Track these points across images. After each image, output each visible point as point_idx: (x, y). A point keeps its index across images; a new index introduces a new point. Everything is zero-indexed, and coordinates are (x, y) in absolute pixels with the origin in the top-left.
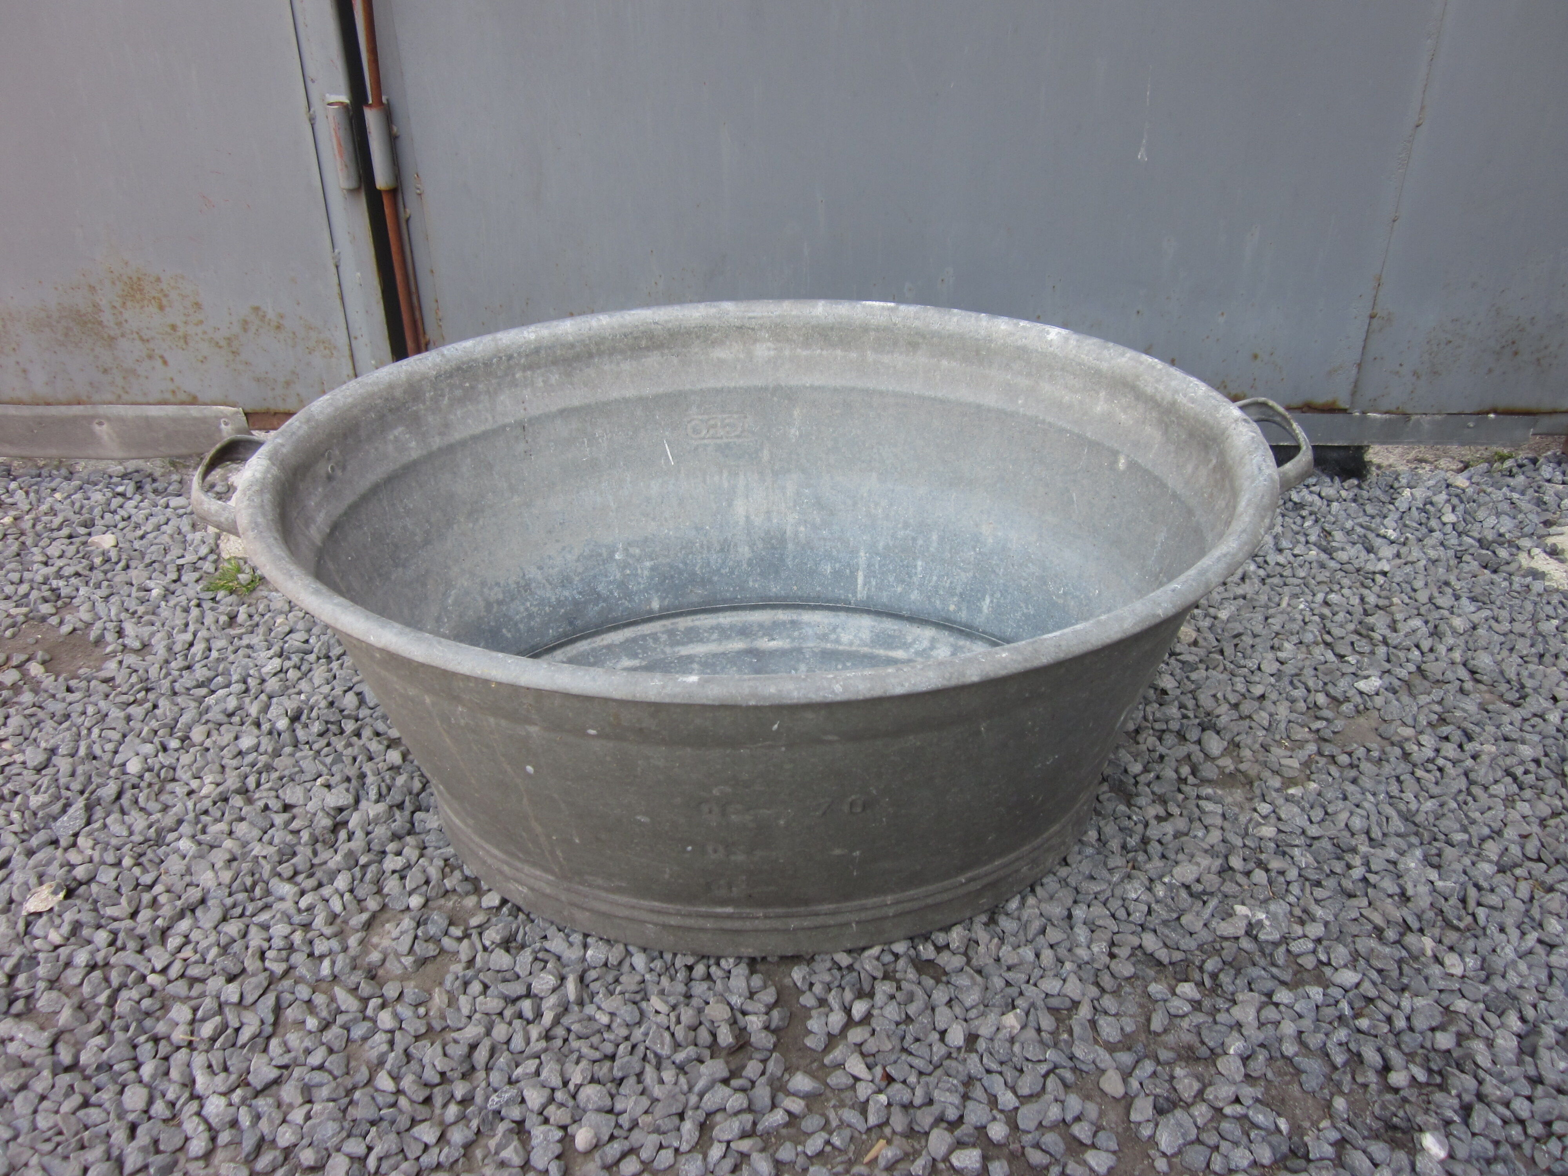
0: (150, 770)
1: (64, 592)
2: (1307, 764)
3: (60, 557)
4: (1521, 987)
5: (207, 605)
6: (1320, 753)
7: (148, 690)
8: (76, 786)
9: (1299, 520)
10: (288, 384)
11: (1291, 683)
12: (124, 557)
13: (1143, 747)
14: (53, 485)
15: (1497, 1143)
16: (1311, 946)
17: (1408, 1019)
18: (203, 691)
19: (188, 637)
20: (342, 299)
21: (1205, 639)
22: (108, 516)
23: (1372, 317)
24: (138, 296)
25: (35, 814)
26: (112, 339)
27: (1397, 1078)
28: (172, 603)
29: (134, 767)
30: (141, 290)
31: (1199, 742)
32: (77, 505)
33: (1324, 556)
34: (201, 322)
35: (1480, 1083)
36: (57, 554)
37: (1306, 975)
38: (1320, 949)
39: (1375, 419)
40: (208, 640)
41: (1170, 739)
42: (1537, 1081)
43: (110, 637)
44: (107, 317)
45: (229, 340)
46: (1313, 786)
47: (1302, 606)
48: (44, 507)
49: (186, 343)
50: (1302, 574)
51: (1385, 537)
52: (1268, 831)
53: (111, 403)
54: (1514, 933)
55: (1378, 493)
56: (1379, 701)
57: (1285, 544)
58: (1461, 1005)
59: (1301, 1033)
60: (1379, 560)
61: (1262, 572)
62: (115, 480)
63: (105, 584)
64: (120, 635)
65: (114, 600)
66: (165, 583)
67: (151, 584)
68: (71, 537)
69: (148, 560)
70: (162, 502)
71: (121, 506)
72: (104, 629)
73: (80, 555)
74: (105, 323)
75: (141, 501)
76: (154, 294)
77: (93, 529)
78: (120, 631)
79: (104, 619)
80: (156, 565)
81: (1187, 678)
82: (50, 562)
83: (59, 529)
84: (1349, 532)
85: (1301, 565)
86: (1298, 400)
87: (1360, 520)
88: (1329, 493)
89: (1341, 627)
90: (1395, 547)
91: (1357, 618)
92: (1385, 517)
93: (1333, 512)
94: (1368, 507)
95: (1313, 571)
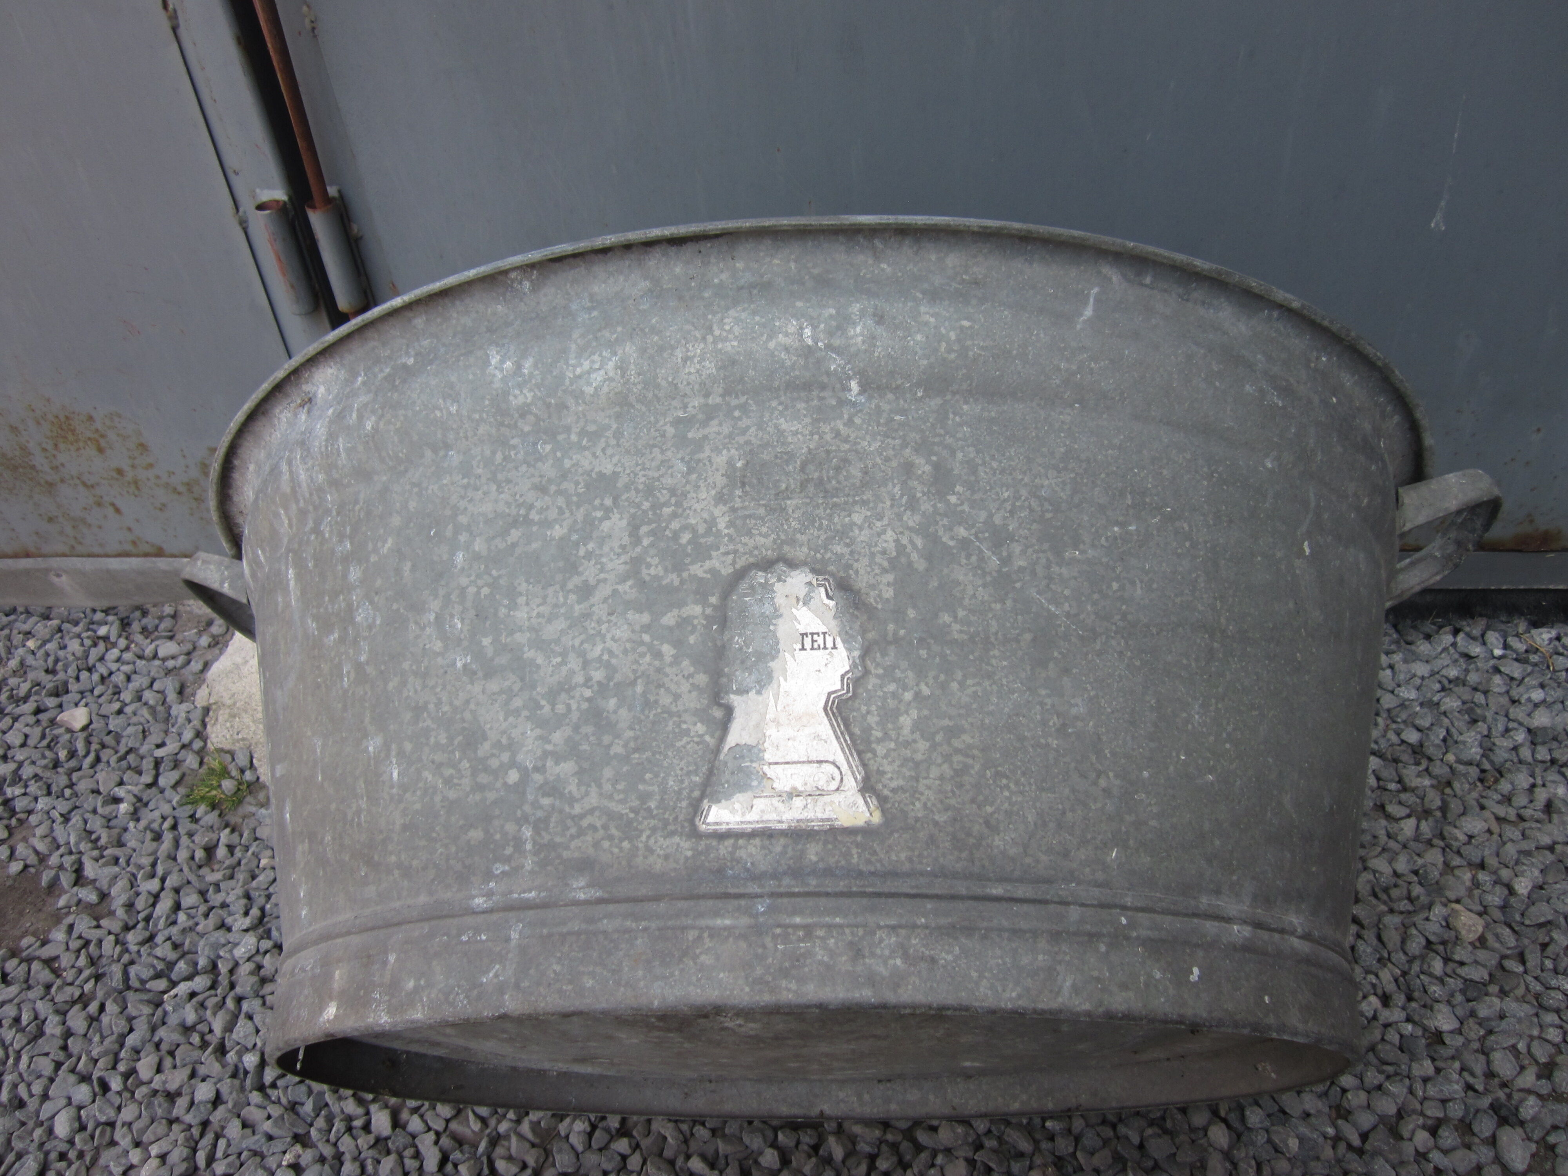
0: (83, 1128)
1: (21, 804)
3: (23, 745)
5: (183, 828)
7: (98, 977)
12: (95, 747)
13: (1408, 1150)
14: (26, 627)
18: (161, 984)
19: (154, 885)
21: (1497, 936)
22: (84, 675)
24: (70, 437)
26: (51, 485)
28: (143, 824)
29: (62, 1127)
30: (73, 431)
31: (1493, 1141)
32: (51, 660)
34: (150, 466)
36: (18, 741)
40: (177, 891)
41: (1448, 1137)
43: (66, 879)
44: (39, 460)
45: (189, 485)
48: (13, 664)
49: (138, 488)
53: (64, 555)
62: (99, 616)
63: (68, 792)
64: (79, 878)
65: (76, 819)
66: (135, 790)
67: (120, 792)
68: (38, 711)
69: (122, 750)
70: (149, 651)
71: (102, 659)
72: (61, 867)
73: (45, 743)
74: (39, 467)
75: (127, 648)
76: (89, 434)
77: (65, 698)
78: (79, 871)
79: (62, 850)
80: (131, 758)
81: (1473, 1014)
82: (10, 754)
83: (25, 699)
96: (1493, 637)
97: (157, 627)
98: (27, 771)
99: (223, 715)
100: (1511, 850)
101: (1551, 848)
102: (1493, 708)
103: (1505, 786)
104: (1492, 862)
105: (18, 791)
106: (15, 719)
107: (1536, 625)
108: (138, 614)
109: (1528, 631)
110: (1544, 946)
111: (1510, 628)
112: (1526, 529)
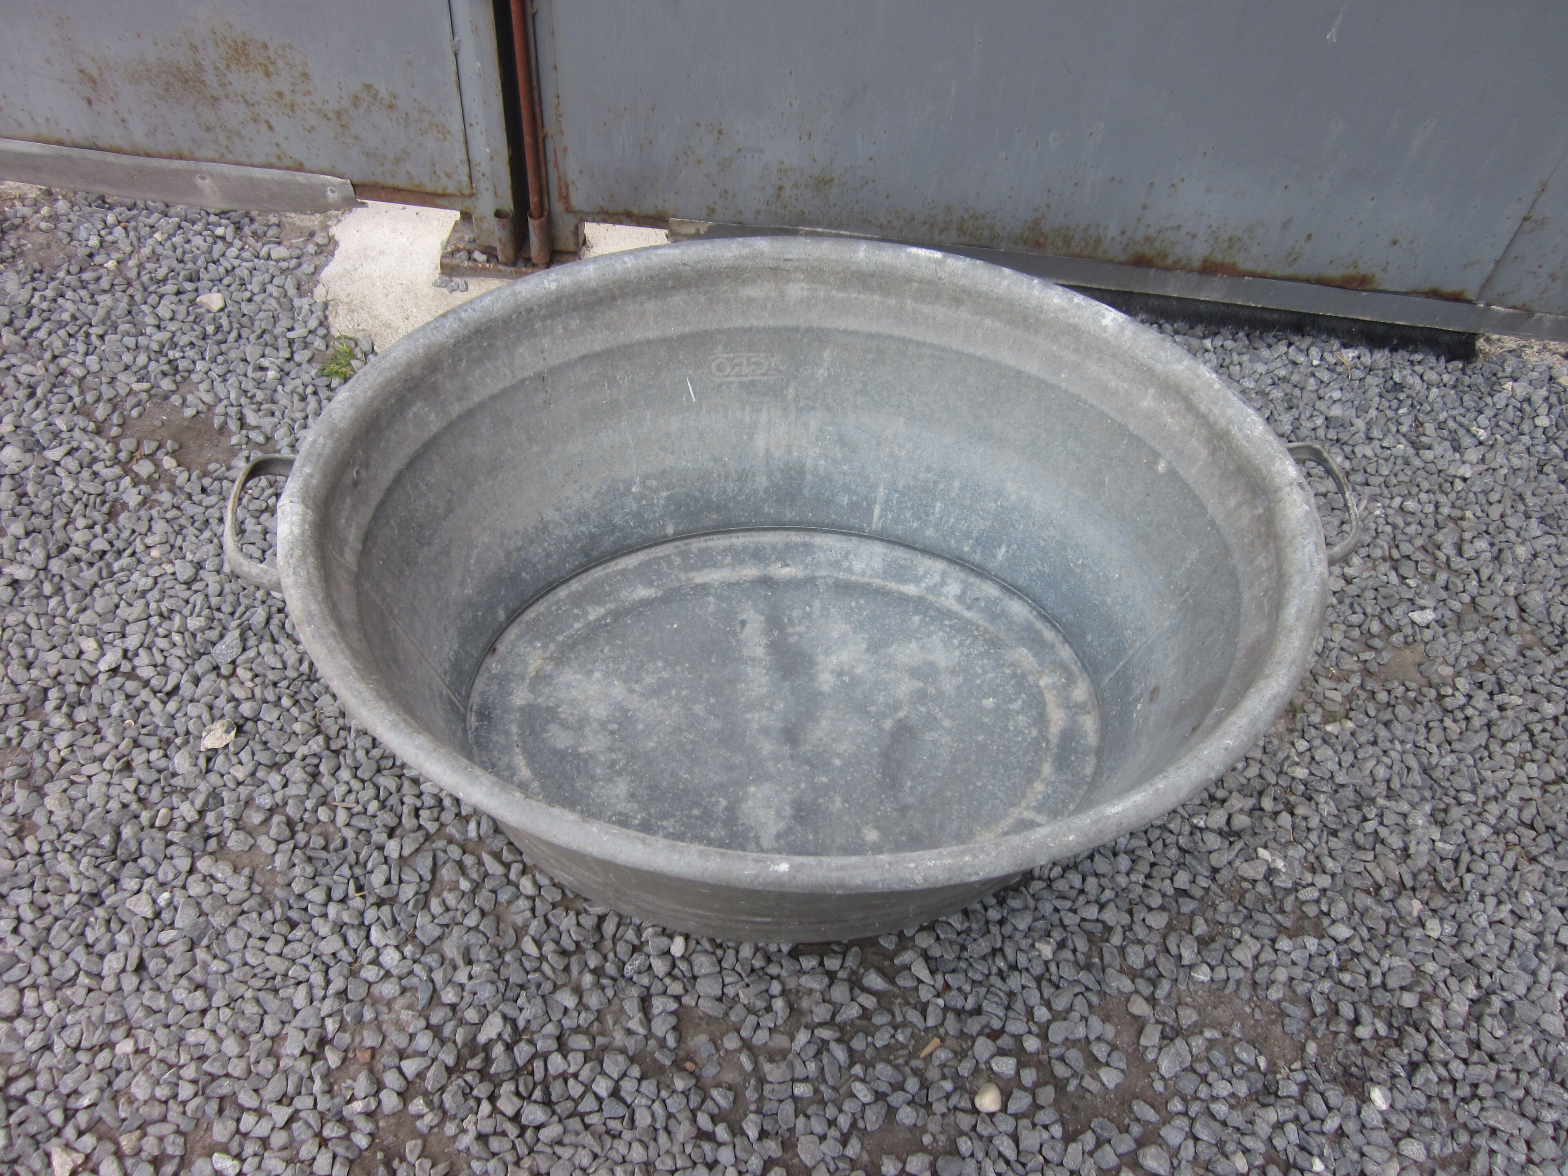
1: (183, 365)
2: (1349, 698)
3: (172, 319)
4: (1484, 955)
5: (323, 393)
6: (1362, 687)
8: (227, 608)
9: (1395, 404)
10: (398, 161)
11: (1351, 606)
12: (235, 325)
14: (151, 221)
15: (1429, 1098)
16: (1316, 894)
17: (1384, 975)
20: (459, 86)
22: (211, 267)
23: (1525, 219)
24: (243, 60)
25: (194, 635)
26: (216, 99)
27: (1363, 1032)
28: (288, 388)
30: (247, 56)
32: (179, 251)
33: (1411, 451)
34: (309, 93)
35: (1430, 1042)
36: (168, 315)
37: (1306, 923)
38: (1324, 900)
39: (1498, 312)
42: (1476, 1045)
43: (233, 425)
44: (210, 77)
45: (338, 114)
46: (1350, 725)
47: (1378, 512)
48: (146, 251)
49: (293, 111)
50: (1386, 473)
51: (1474, 436)
52: (1301, 773)
53: (214, 161)
54: (1491, 901)
55: (1480, 380)
56: (1428, 634)
57: (1376, 433)
58: (1430, 967)
59: (1291, 979)
60: (1464, 462)
61: (1347, 465)
62: (213, 219)
63: (220, 359)
64: (243, 423)
65: (232, 380)
66: (278, 362)
67: (265, 362)
68: (179, 293)
69: (259, 331)
70: (264, 252)
71: (223, 255)
72: (226, 415)
73: (191, 318)
74: (208, 82)
75: (242, 249)
76: (260, 60)
77: (199, 284)
78: (242, 419)
79: (225, 402)
80: (267, 337)
82: (163, 325)
83: (165, 281)
84: (1441, 426)
85: (1386, 460)
86: (1426, 286)
87: (1455, 412)
88: (1431, 376)
89: (1410, 541)
90: (1482, 449)
91: (1428, 531)
92: (1480, 412)
93: (1431, 399)
94: (1466, 398)
95: (1397, 468)
96: (1314, 352)
97: (265, 234)
98: (183, 340)
99: (342, 310)
102: (1305, 400)
105: (178, 354)
106: (161, 297)
107: (1345, 346)
108: (247, 220)
109: (1339, 350)
111: (1327, 346)
112: (1351, 272)
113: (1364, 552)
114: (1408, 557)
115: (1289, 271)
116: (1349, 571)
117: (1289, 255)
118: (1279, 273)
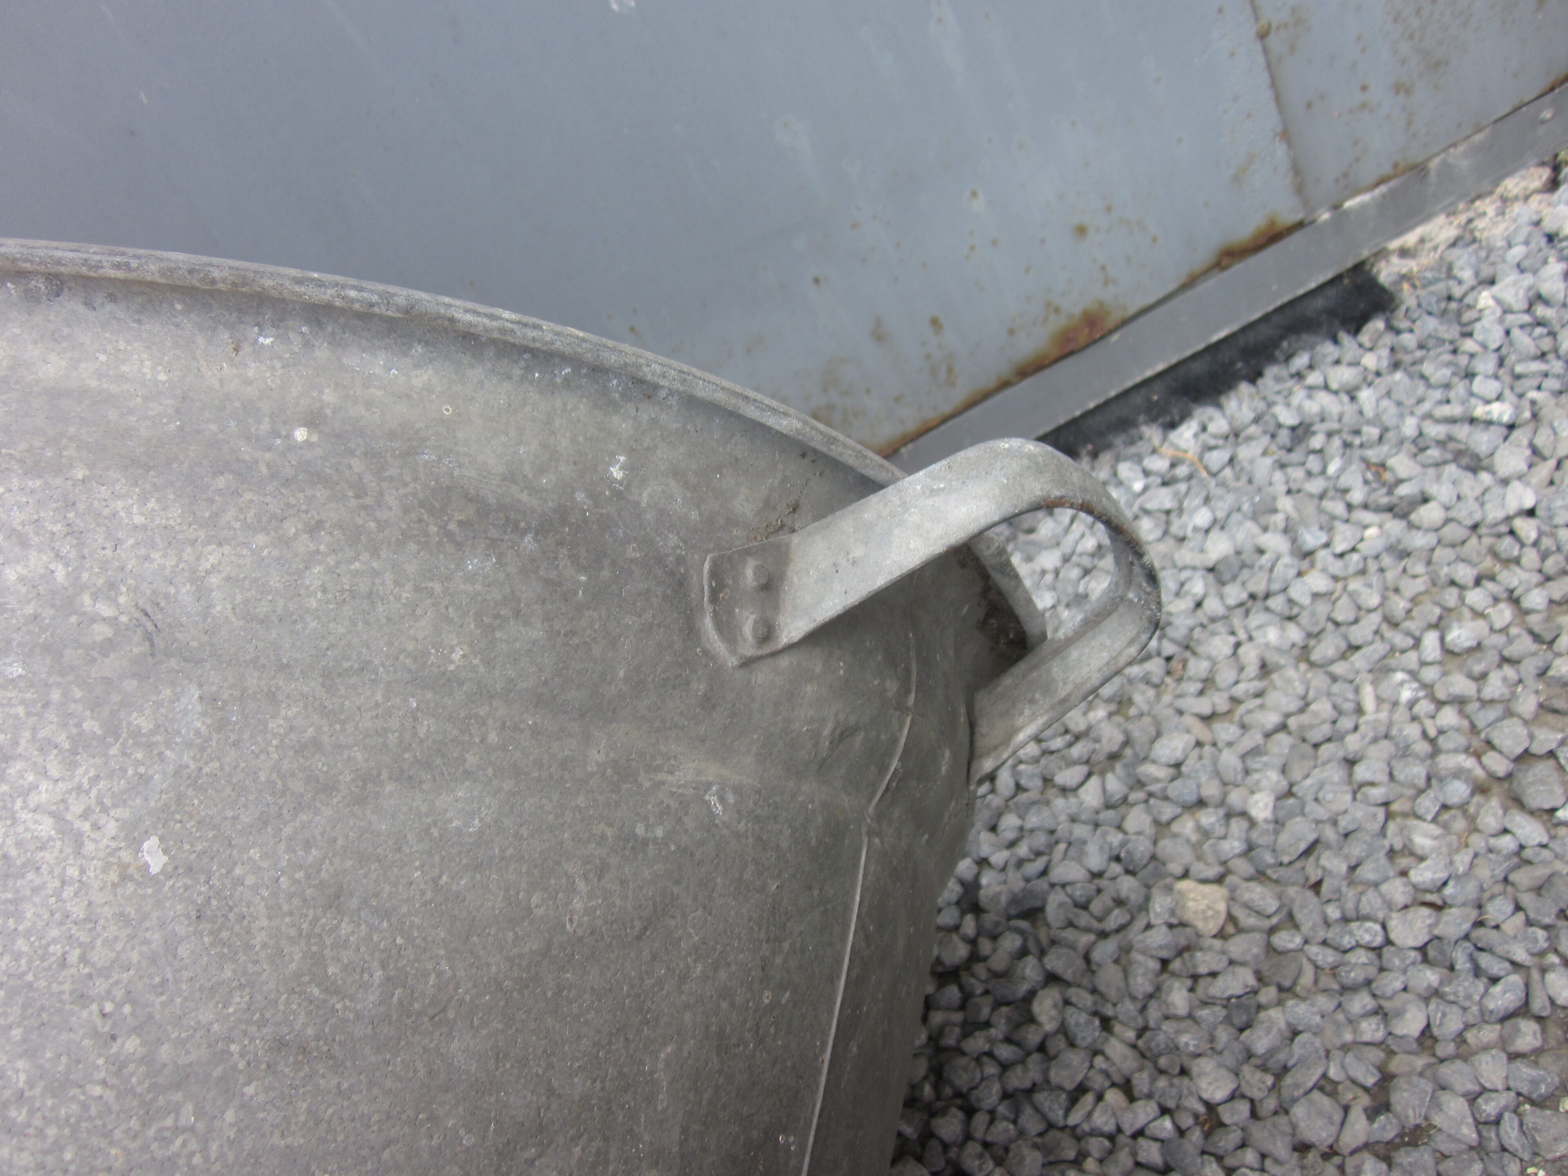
9: (1313, 463)
11: (1477, 971)
21: (1250, 905)
23: (1263, 35)
33: (1395, 527)
39: (1363, 207)
47: (1406, 695)
50: (1376, 600)
51: (1489, 423)
55: (1431, 324)
57: (1311, 538)
60: (1505, 482)
61: (1294, 634)
81: (1249, 1055)
84: (1419, 444)
85: (1363, 572)
86: (1204, 255)
87: (1426, 406)
88: (1342, 375)
89: (1509, 713)
90: (1521, 436)
91: (1530, 667)
92: (1470, 375)
93: (1369, 413)
94: (1427, 368)
95: (1390, 575)
96: (1126, 470)
100: (1230, 760)
101: (1283, 727)
103: (1198, 667)
104: (1211, 790)
107: (1171, 425)
109: (1165, 439)
110: (1317, 887)
111: (1141, 447)
112: (1058, 323)
113: (1428, 804)
114: (1525, 757)
115: (959, 395)
116: (1423, 874)
117: (933, 372)
118: (947, 408)
